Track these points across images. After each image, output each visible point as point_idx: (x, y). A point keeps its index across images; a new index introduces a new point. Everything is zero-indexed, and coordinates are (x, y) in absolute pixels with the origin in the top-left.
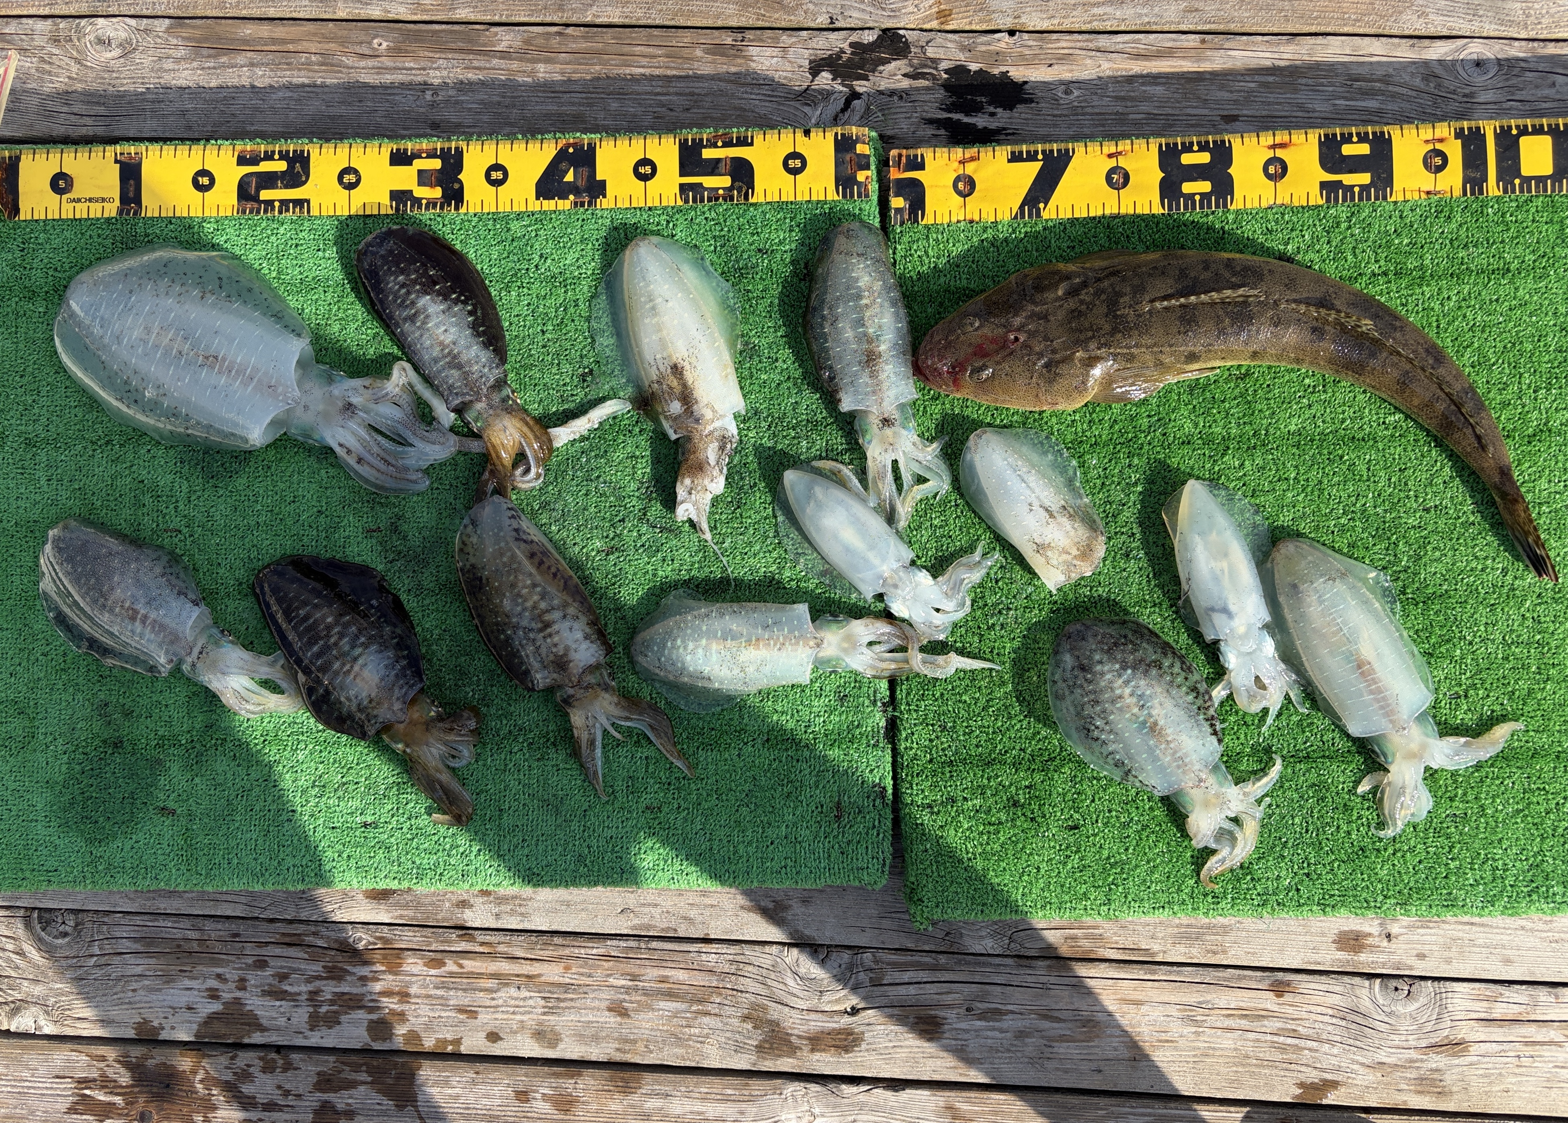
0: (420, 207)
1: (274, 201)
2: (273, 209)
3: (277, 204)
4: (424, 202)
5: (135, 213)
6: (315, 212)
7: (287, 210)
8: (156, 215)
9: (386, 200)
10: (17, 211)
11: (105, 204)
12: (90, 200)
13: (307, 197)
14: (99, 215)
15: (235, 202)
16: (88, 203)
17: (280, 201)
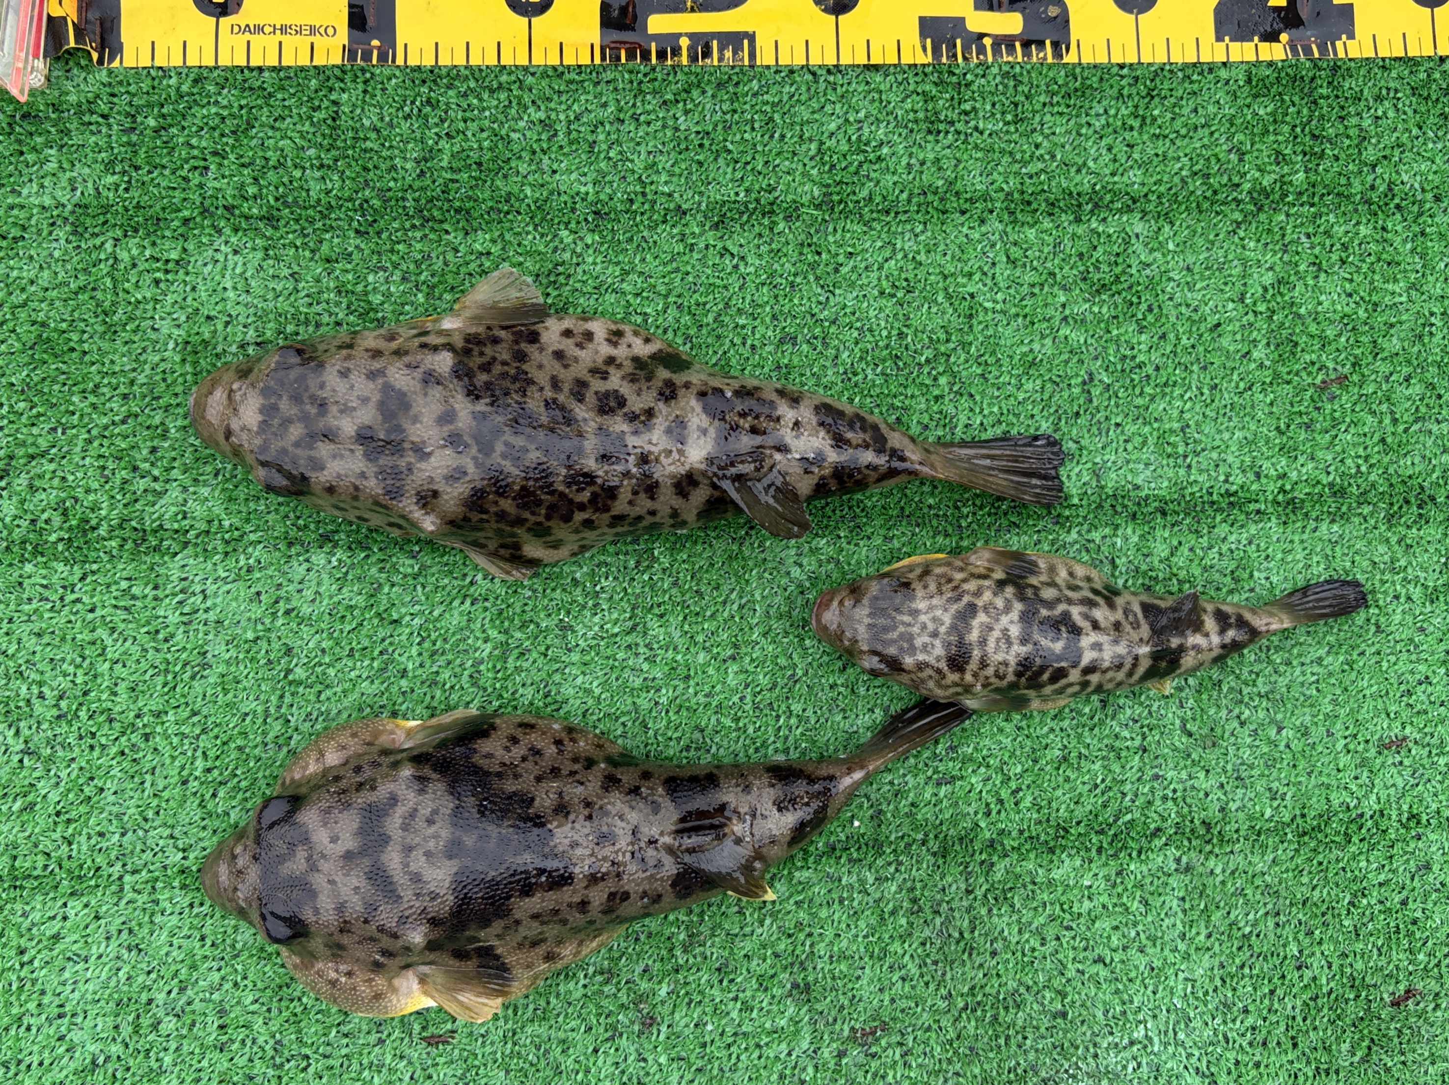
0: (982, 50)
1: (680, 35)
2: (676, 51)
3: (684, 42)
4: (987, 41)
5: (383, 57)
6: (765, 57)
7: (707, 54)
8: (428, 61)
9: (911, 36)
10: (117, 49)
11: (317, 39)
12: (284, 29)
13: (750, 30)
14: (304, 61)
15: (596, 39)
16: (279, 36)
17: (691, 36)
